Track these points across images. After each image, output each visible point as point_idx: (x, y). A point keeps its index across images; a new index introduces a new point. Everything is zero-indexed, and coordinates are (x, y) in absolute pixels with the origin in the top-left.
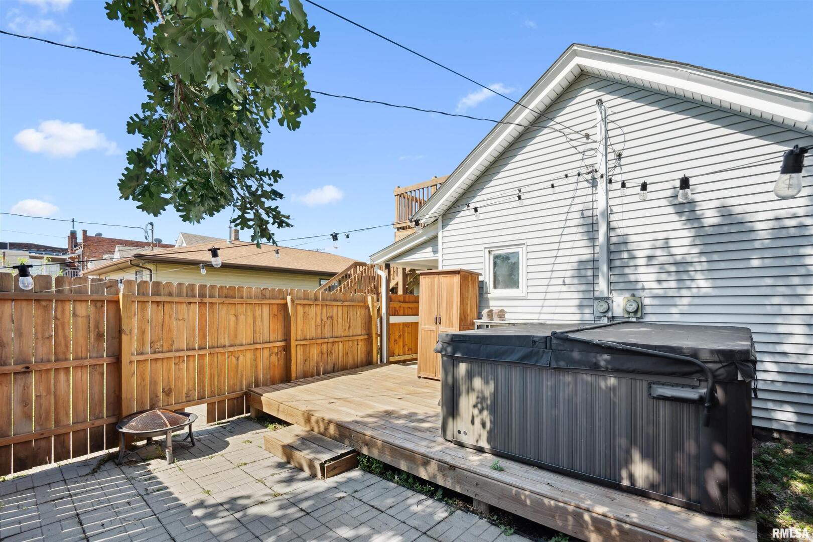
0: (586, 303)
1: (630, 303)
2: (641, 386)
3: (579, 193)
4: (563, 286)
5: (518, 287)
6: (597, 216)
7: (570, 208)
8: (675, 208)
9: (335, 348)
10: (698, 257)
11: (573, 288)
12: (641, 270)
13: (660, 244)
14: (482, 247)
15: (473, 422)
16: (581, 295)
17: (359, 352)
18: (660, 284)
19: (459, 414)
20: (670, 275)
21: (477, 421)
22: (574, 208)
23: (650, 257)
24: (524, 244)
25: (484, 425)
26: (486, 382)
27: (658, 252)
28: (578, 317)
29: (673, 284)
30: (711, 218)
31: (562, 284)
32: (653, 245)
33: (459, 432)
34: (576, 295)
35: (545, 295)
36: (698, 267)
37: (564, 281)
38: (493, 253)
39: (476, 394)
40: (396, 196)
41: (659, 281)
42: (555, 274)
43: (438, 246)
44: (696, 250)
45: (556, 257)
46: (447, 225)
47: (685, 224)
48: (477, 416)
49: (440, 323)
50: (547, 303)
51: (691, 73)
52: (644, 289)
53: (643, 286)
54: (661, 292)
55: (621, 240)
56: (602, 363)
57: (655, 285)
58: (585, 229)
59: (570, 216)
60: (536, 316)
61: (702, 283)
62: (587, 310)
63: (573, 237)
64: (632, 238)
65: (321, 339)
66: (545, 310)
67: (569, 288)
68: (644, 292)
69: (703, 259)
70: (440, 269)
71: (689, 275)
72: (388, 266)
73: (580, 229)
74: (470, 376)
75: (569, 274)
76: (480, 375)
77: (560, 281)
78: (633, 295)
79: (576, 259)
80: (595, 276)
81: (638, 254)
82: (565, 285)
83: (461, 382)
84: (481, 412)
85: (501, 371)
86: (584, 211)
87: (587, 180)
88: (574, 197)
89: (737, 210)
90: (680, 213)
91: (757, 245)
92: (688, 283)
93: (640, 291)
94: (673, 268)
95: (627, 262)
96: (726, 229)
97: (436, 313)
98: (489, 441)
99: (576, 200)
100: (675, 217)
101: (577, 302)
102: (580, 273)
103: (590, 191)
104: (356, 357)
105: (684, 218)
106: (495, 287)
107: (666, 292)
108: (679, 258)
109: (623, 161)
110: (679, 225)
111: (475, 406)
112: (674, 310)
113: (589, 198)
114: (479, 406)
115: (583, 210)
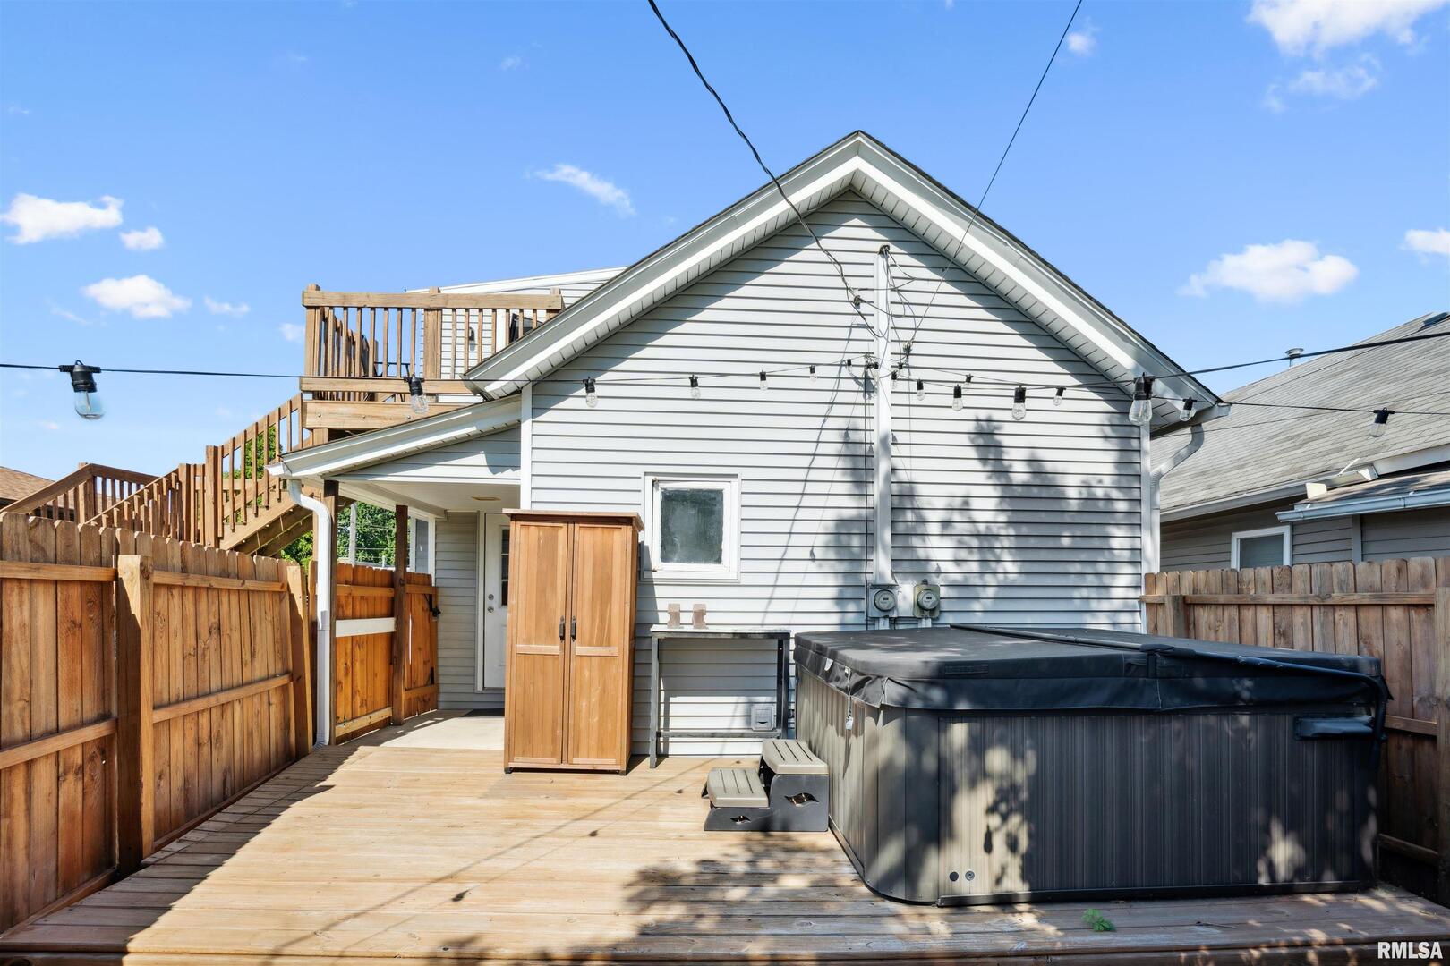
0: (849, 593)
1: (929, 595)
2: (1284, 722)
3: (841, 397)
4: (810, 562)
5: (719, 561)
6: (872, 443)
7: (824, 421)
8: (977, 451)
9: (227, 721)
10: (1006, 528)
11: (827, 567)
12: (934, 541)
13: (957, 503)
14: (639, 471)
15: (988, 847)
16: (840, 580)
17: (273, 730)
18: (958, 565)
19: (951, 835)
20: (971, 553)
21: (999, 842)
22: (831, 423)
23: (946, 523)
24: (736, 476)
25: (1012, 845)
26: (1016, 755)
27: (956, 517)
28: (835, 619)
29: (974, 567)
30: (1020, 473)
31: (809, 557)
32: (949, 505)
33: (954, 877)
34: (831, 580)
35: (777, 579)
36: (1006, 544)
37: (812, 553)
38: (662, 485)
39: (996, 783)
40: (308, 307)
41: (957, 561)
42: (795, 540)
43: (520, 454)
44: (1002, 518)
45: (798, 507)
46: (547, 409)
47: (990, 477)
48: (997, 829)
49: (574, 637)
50: (779, 593)
51: (1022, 257)
52: (938, 573)
53: (939, 567)
54: (959, 578)
55: (905, 489)
56: (1246, 695)
57: (950, 567)
58: (846, 463)
59: (826, 436)
60: (757, 619)
61: (1011, 567)
62: (851, 607)
63: (828, 475)
64: (921, 490)
65: (198, 697)
66: (775, 606)
67: (820, 566)
68: (938, 577)
69: (1012, 531)
70: (525, 507)
71: (995, 555)
72: (331, 487)
73: (841, 463)
74: (978, 747)
75: (821, 540)
76: (1002, 741)
77: (806, 553)
78: (925, 582)
79: (832, 514)
80: (869, 548)
81: (929, 515)
82: (814, 560)
83: (957, 764)
84: (1005, 818)
85: (1050, 730)
86: (849, 432)
87: (856, 379)
88: (833, 403)
89: (1049, 467)
90: (984, 460)
91: (1067, 518)
92: (993, 565)
93: (933, 575)
94: (975, 543)
95: (914, 528)
96: (1035, 492)
97: (559, 613)
98: (1025, 876)
99: (836, 410)
100: (977, 466)
101: (832, 592)
102: (838, 540)
103: (860, 398)
104: (267, 747)
105: (989, 468)
106: (665, 558)
107: (966, 579)
108: (982, 528)
109: (913, 361)
110: (982, 478)
111: (991, 810)
112: (977, 606)
113: (859, 411)
114: (1003, 807)
115: (847, 430)
